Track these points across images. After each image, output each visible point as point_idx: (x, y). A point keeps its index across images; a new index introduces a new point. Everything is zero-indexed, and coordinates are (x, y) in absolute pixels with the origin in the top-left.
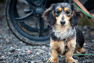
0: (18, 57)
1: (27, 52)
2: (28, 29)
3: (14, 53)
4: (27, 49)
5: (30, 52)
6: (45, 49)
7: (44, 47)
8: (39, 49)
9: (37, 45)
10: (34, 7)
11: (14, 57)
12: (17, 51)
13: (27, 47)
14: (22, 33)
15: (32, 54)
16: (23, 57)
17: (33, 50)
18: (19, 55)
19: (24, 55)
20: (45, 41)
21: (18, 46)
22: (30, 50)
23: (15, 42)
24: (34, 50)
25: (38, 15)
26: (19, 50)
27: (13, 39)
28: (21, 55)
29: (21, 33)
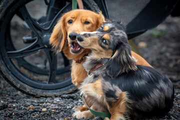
0: (12, 118)
1: (28, 108)
2: (30, 71)
3: (5, 111)
4: (28, 104)
5: (33, 109)
6: (59, 103)
7: (57, 100)
8: (48, 103)
9: (46, 97)
10: (39, 32)
11: (6, 116)
12: (10, 107)
13: (28, 101)
14: (20, 76)
15: (36, 111)
16: (21, 117)
17: (38, 105)
18: (13, 114)
19: (22, 114)
20: (59, 90)
21: (13, 99)
22: (34, 105)
23: (9, 93)
24: (41, 104)
25: (46, 46)
26: (14, 105)
27: (4, 87)
28: (17, 114)
29: (18, 77)
